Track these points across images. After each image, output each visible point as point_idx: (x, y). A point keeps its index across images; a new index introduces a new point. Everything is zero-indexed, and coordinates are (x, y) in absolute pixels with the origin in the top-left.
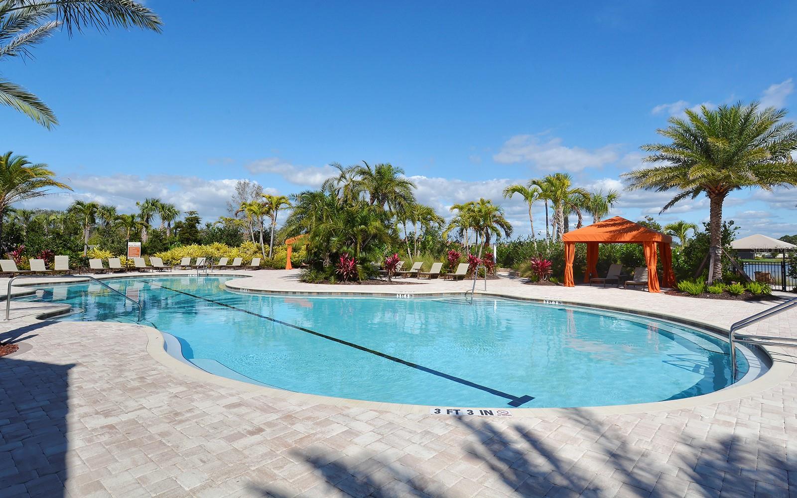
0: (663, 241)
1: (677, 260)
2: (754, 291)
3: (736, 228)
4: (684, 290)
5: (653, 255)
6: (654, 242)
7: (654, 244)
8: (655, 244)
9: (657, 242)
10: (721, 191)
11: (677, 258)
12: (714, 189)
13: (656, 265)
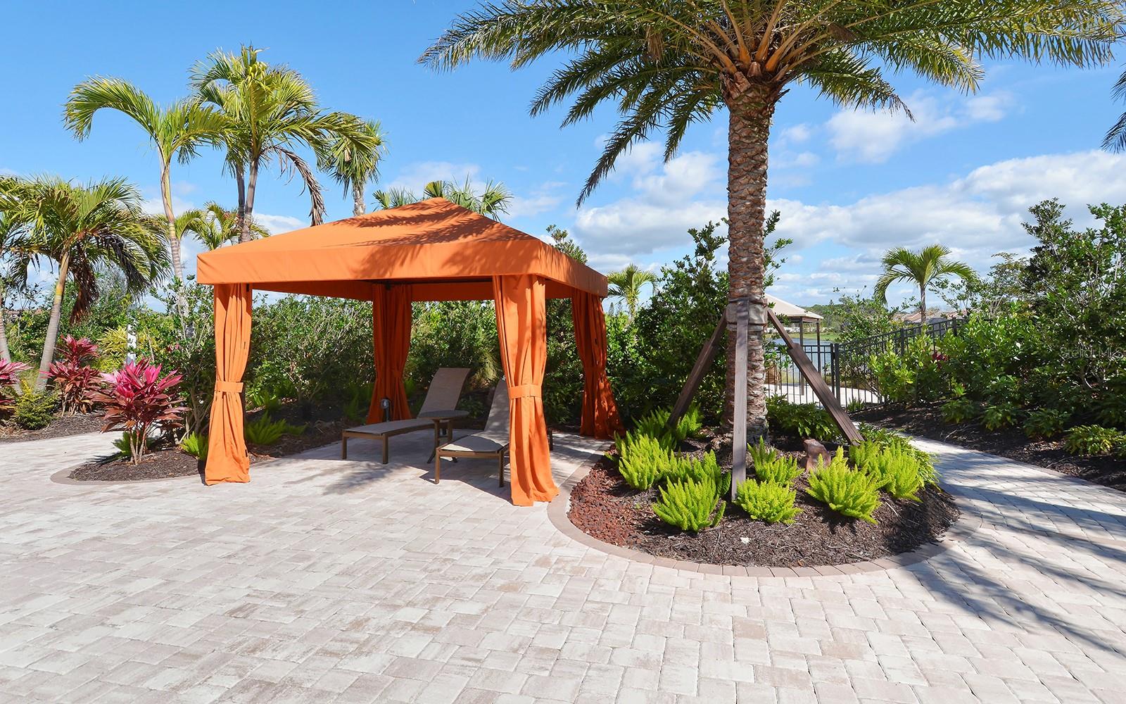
0: (570, 284)
1: (623, 345)
2: (898, 488)
3: (780, 244)
4: (641, 484)
5: (528, 334)
6: (532, 279)
7: (531, 287)
8: (540, 290)
9: (543, 280)
10: (770, 65)
11: (622, 340)
12: (745, 56)
13: (540, 377)
